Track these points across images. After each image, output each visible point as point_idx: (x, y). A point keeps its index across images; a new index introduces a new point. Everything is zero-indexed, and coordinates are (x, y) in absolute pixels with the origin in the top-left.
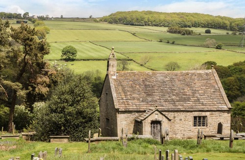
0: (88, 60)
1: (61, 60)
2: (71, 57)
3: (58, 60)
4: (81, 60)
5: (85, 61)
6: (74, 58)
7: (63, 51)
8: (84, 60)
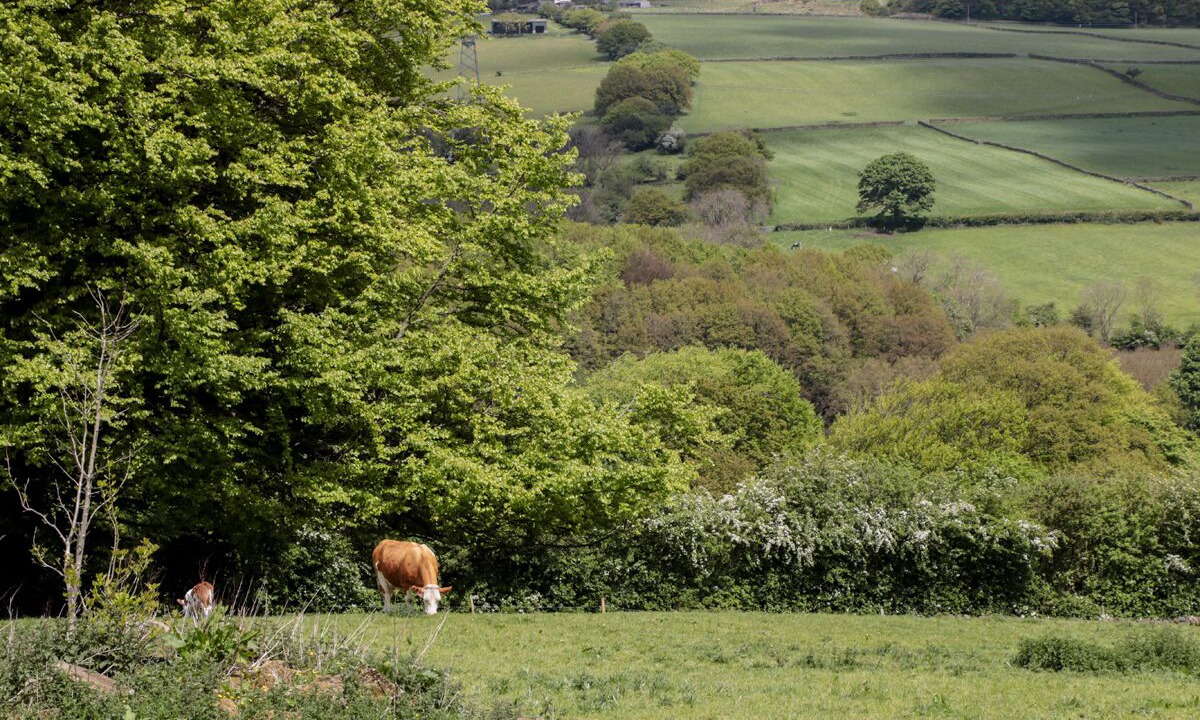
0: (991, 222)
1: (857, 224)
2: (907, 210)
3: (844, 228)
4: (956, 222)
5: (974, 231)
6: (923, 214)
7: (864, 181)
8: (969, 223)
